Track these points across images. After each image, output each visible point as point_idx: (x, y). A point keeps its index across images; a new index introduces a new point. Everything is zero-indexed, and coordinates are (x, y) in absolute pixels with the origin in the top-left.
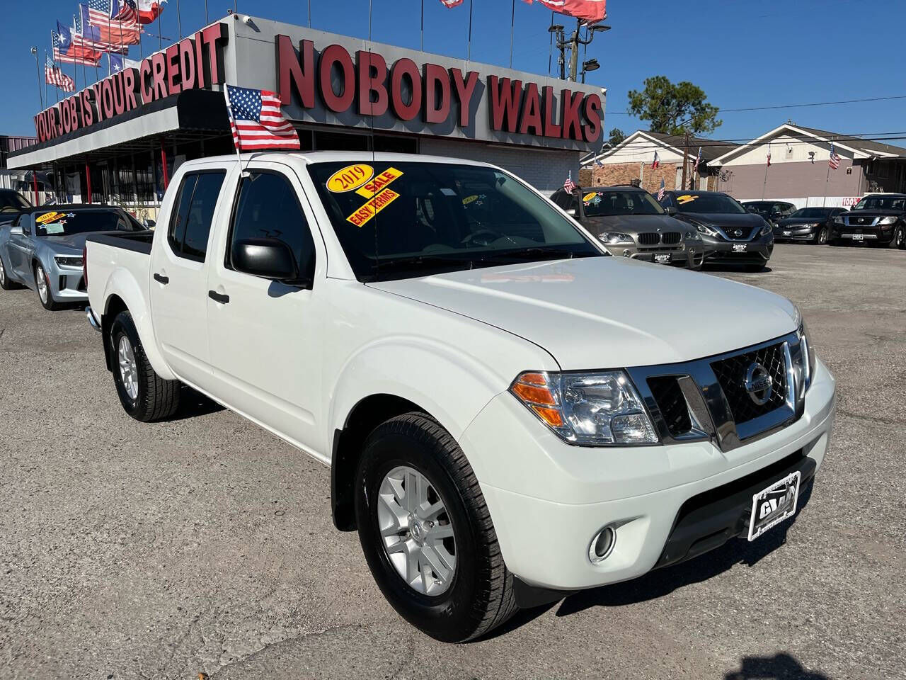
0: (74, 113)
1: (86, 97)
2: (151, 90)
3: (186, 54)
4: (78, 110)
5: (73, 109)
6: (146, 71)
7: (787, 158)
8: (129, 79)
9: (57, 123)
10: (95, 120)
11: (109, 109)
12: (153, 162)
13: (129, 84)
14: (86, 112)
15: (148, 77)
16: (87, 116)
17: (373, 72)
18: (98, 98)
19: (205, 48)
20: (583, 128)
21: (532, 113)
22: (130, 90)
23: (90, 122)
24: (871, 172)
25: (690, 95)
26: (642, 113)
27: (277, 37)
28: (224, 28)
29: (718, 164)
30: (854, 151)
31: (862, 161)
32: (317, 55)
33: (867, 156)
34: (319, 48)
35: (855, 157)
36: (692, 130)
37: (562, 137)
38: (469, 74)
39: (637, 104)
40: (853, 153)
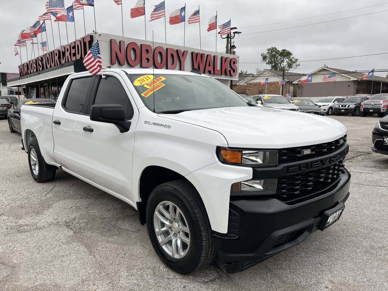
0: (34, 65)
1: (40, 60)
2: (64, 58)
3: (78, 45)
4: (36, 64)
5: (34, 63)
6: (63, 51)
7: (324, 80)
8: (56, 54)
9: (28, 69)
10: (43, 69)
11: (48, 64)
14: (39, 65)
15: (64, 53)
16: (40, 66)
17: (147, 51)
18: (44, 60)
19: (85, 44)
20: (230, 71)
21: (209, 65)
22: (56, 58)
23: (41, 69)
24: (358, 86)
25: (286, 54)
26: (267, 62)
27: (111, 40)
28: (91, 37)
29: (297, 83)
30: (351, 77)
31: (354, 81)
32: (126, 46)
33: (356, 79)
34: (126, 44)
35: (351, 80)
36: (288, 68)
37: (221, 74)
38: (184, 51)
39: (264, 58)
40: (350, 78)
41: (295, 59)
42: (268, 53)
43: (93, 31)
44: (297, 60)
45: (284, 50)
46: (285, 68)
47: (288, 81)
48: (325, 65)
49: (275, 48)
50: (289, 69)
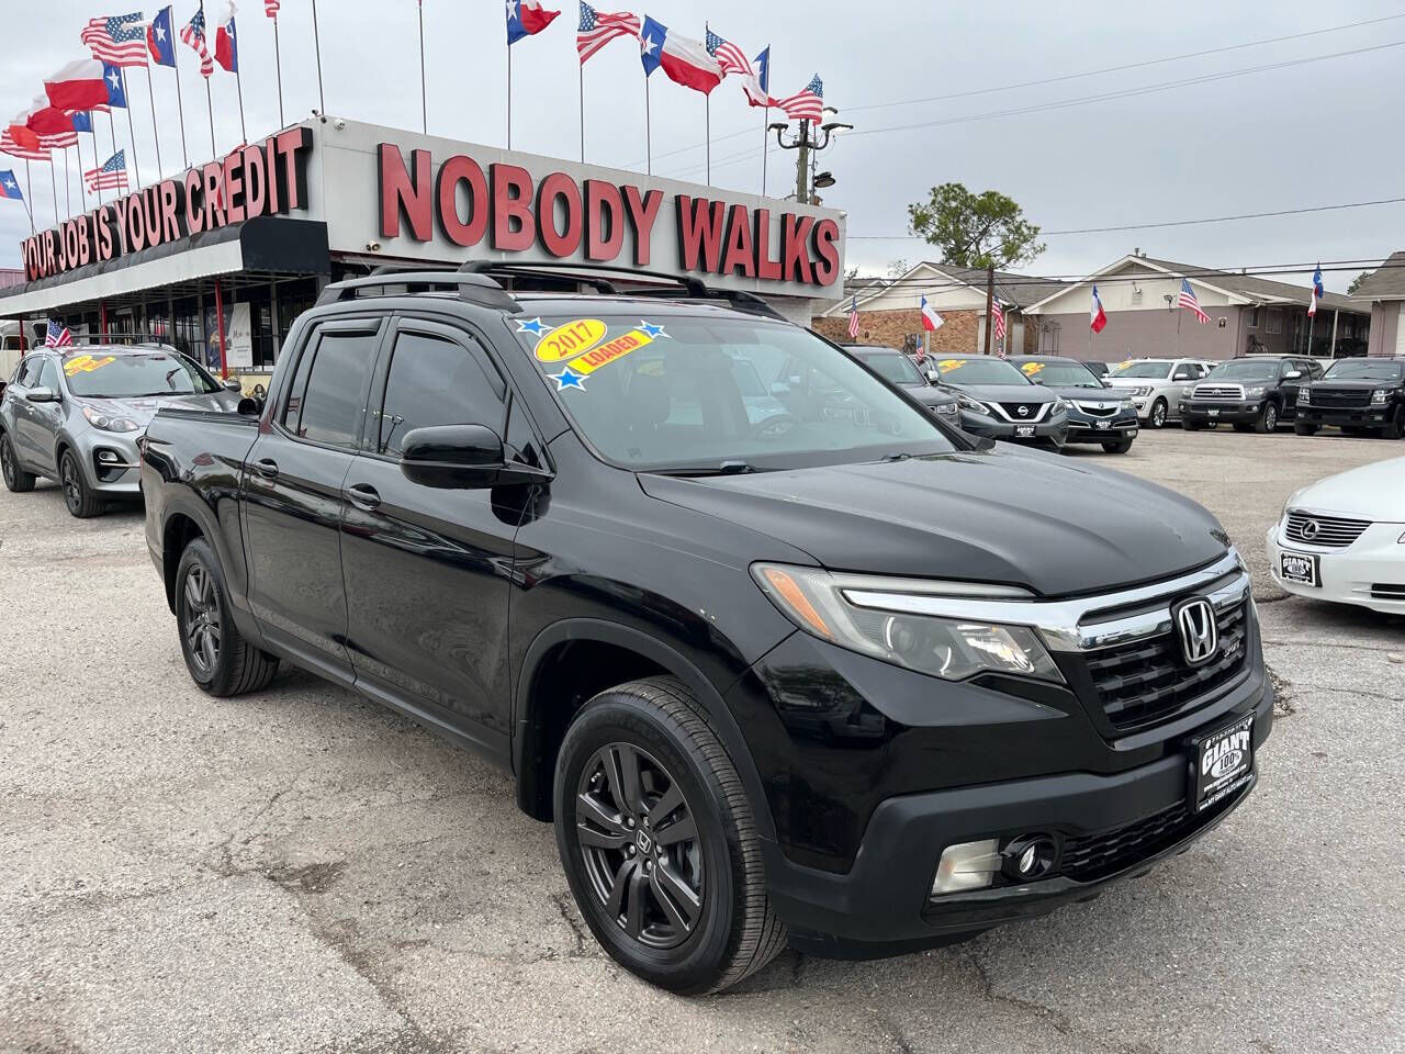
0: (84, 240)
1: (104, 218)
2: (200, 212)
3: (253, 166)
4: (90, 236)
5: (83, 233)
6: (194, 187)
7: (1133, 304)
8: (168, 196)
9: (57, 252)
10: (116, 253)
11: (137, 235)
12: (201, 312)
13: (169, 202)
14: (102, 238)
15: (198, 195)
16: (103, 244)
17: (515, 189)
18: (122, 220)
19: (281, 160)
20: (813, 266)
21: (740, 246)
22: (169, 211)
23: (108, 253)
24: (1255, 324)
25: (997, 208)
26: (930, 234)
27: (380, 147)
28: (307, 134)
29: (1037, 312)
30: (1229, 294)
31: (1241, 307)
32: (435, 169)
33: (1247, 301)
34: (438, 160)
35: (1231, 302)
36: (1003, 261)
37: (783, 278)
38: (648, 194)
39: (920, 221)
40: (1227, 297)
41: (1029, 228)
42: (933, 202)
43: (314, 112)
44: (1036, 230)
45: (990, 195)
46: (995, 259)
47: (1006, 304)
48: (1137, 250)
49: (959, 186)
50: (1008, 261)
